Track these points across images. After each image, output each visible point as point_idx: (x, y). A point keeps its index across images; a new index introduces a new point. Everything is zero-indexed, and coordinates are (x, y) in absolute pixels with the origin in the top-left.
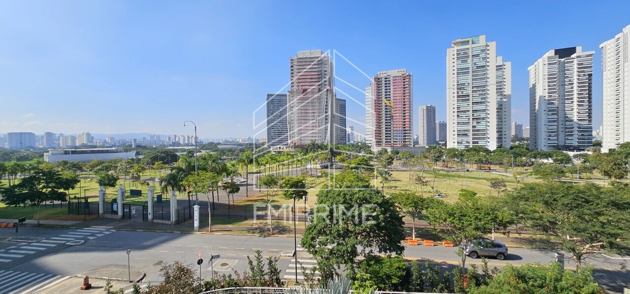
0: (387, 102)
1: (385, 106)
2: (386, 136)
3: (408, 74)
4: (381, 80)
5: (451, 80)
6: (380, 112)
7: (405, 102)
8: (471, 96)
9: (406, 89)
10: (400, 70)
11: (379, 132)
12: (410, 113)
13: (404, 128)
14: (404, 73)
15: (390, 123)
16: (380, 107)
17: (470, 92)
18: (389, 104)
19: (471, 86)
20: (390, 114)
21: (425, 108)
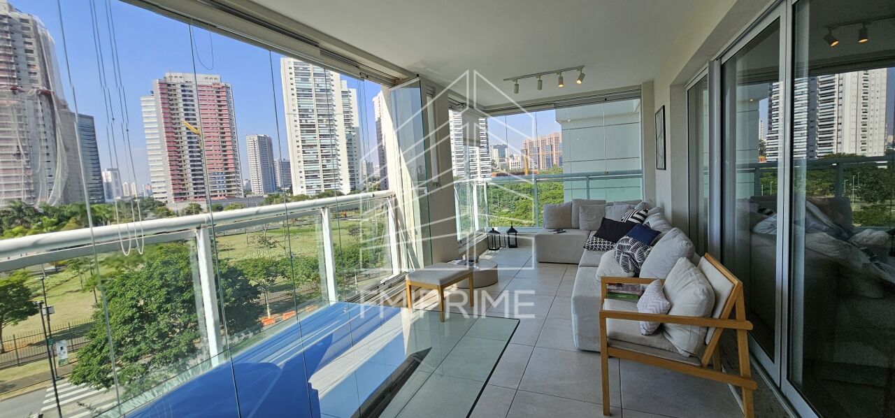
0: (192, 128)
1: (188, 133)
2: (195, 184)
3: (223, 84)
4: (173, 87)
5: (290, 104)
6: (178, 143)
7: (223, 128)
8: (317, 126)
9: (223, 108)
10: (209, 76)
11: (180, 177)
12: (234, 146)
13: (227, 169)
14: (216, 81)
15: (200, 161)
16: (177, 134)
17: (315, 122)
18: (195, 131)
19: (315, 112)
20: (198, 147)
21: (256, 139)
